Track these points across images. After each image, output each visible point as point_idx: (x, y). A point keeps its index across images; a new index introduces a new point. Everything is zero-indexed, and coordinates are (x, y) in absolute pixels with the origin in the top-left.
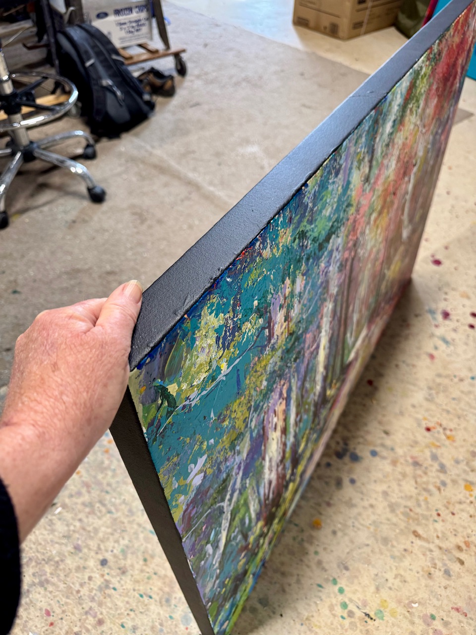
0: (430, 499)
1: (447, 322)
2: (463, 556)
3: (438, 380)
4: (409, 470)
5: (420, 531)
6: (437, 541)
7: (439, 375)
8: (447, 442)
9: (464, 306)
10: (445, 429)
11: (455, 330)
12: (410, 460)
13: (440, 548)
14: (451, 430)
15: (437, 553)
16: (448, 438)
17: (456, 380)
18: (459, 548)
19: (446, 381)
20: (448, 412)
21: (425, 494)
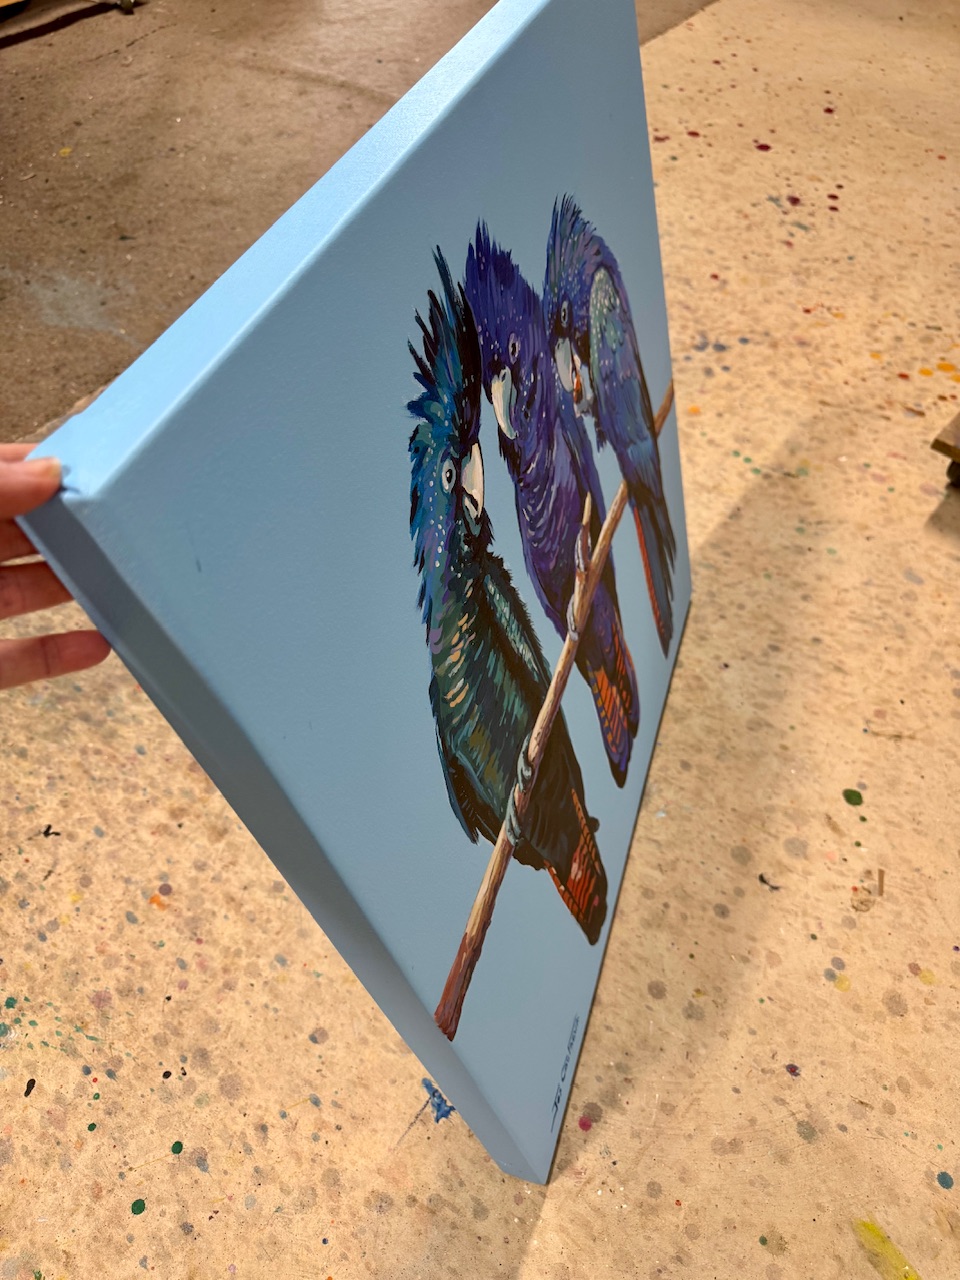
0: (831, 372)
1: (798, 208)
2: (887, 413)
3: (805, 265)
4: (796, 350)
5: (828, 399)
6: (852, 406)
7: (805, 260)
8: (836, 320)
9: (816, 190)
10: (829, 309)
11: (812, 214)
12: (793, 342)
13: (858, 411)
14: (837, 309)
15: (855, 415)
16: (836, 315)
17: (829, 262)
18: (880, 407)
19: (816, 265)
20: (828, 293)
21: (823, 369)
